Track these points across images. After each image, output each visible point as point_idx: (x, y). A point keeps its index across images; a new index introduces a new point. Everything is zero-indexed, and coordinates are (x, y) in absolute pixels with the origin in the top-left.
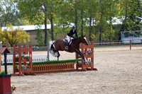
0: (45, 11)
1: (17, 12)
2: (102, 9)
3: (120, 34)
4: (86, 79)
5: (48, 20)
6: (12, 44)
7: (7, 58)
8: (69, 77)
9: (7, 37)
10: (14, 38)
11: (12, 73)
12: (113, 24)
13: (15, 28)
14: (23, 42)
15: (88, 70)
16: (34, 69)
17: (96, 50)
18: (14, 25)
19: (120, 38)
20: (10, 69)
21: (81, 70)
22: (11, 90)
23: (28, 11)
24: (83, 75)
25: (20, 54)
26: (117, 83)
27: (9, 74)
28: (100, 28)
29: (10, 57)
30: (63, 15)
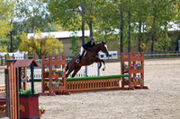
0: (83, 13)
1: (47, 15)
2: (155, 11)
3: (177, 43)
4: (134, 100)
5: (86, 25)
6: (41, 55)
7: (35, 73)
8: (112, 98)
9: (34, 47)
10: (43, 48)
11: (40, 92)
12: (169, 30)
13: (44, 35)
14: (54, 53)
15: (137, 88)
16: (68, 87)
17: (147, 63)
18: (42, 31)
19: (177, 49)
20: (38, 87)
21: (128, 89)
22: (39, 113)
23: (60, 14)
24: (130, 94)
25: (50, 68)
26: (173, 106)
27: (36, 92)
28: (152, 36)
29: (38, 72)
30: (105, 18)
